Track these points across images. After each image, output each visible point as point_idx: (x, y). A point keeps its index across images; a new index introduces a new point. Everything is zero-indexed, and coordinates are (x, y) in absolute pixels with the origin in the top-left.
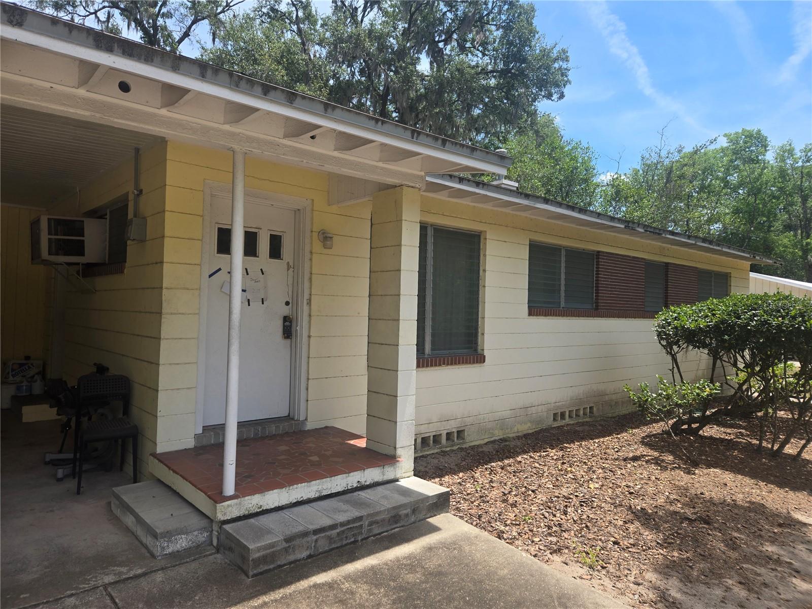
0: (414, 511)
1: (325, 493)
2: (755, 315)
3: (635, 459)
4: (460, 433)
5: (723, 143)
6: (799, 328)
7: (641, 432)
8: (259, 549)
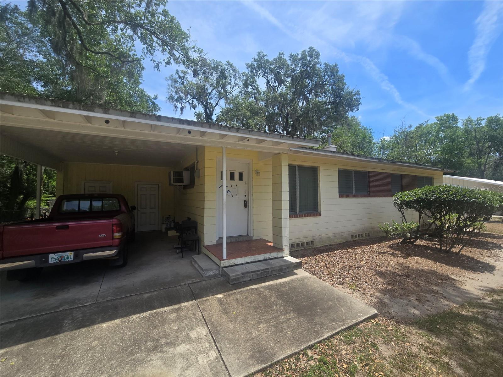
0: (288, 268)
1: (257, 260)
2: (434, 194)
3: (384, 253)
4: (312, 242)
5: (436, 121)
6: (454, 199)
7: (389, 243)
8: (233, 276)
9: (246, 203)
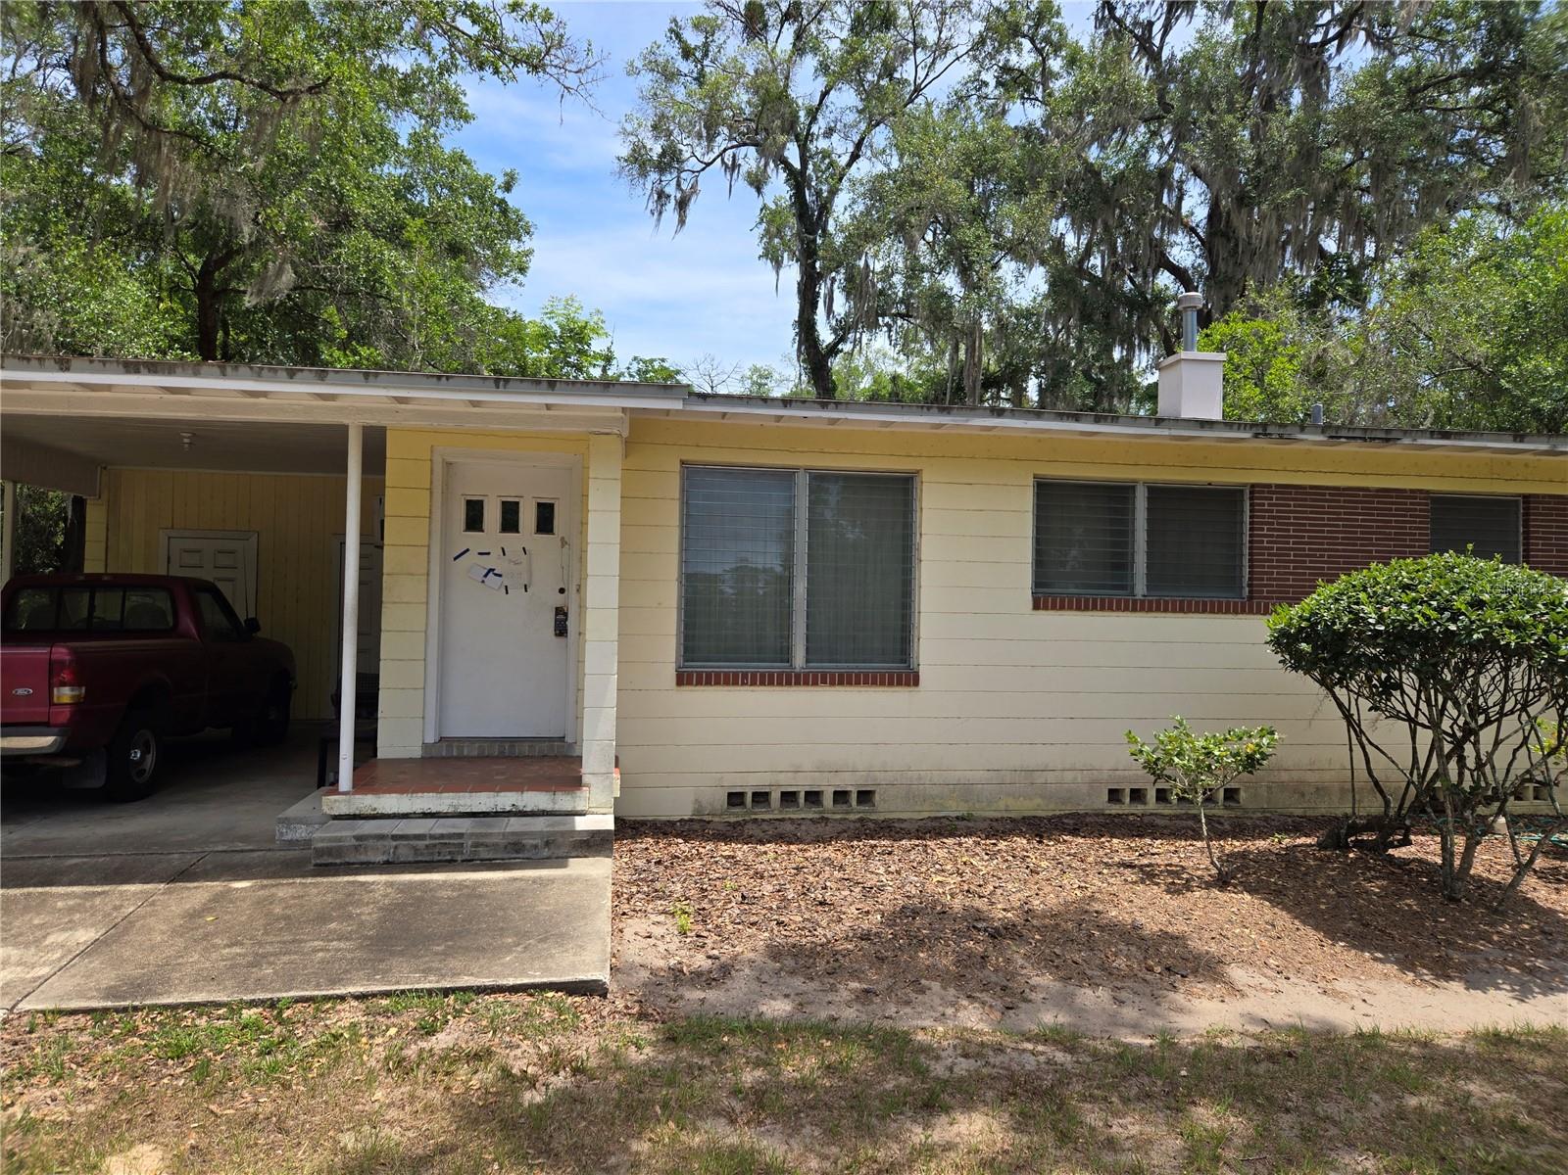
0: (547, 844)
4: (865, 796)
9: (562, 617)
